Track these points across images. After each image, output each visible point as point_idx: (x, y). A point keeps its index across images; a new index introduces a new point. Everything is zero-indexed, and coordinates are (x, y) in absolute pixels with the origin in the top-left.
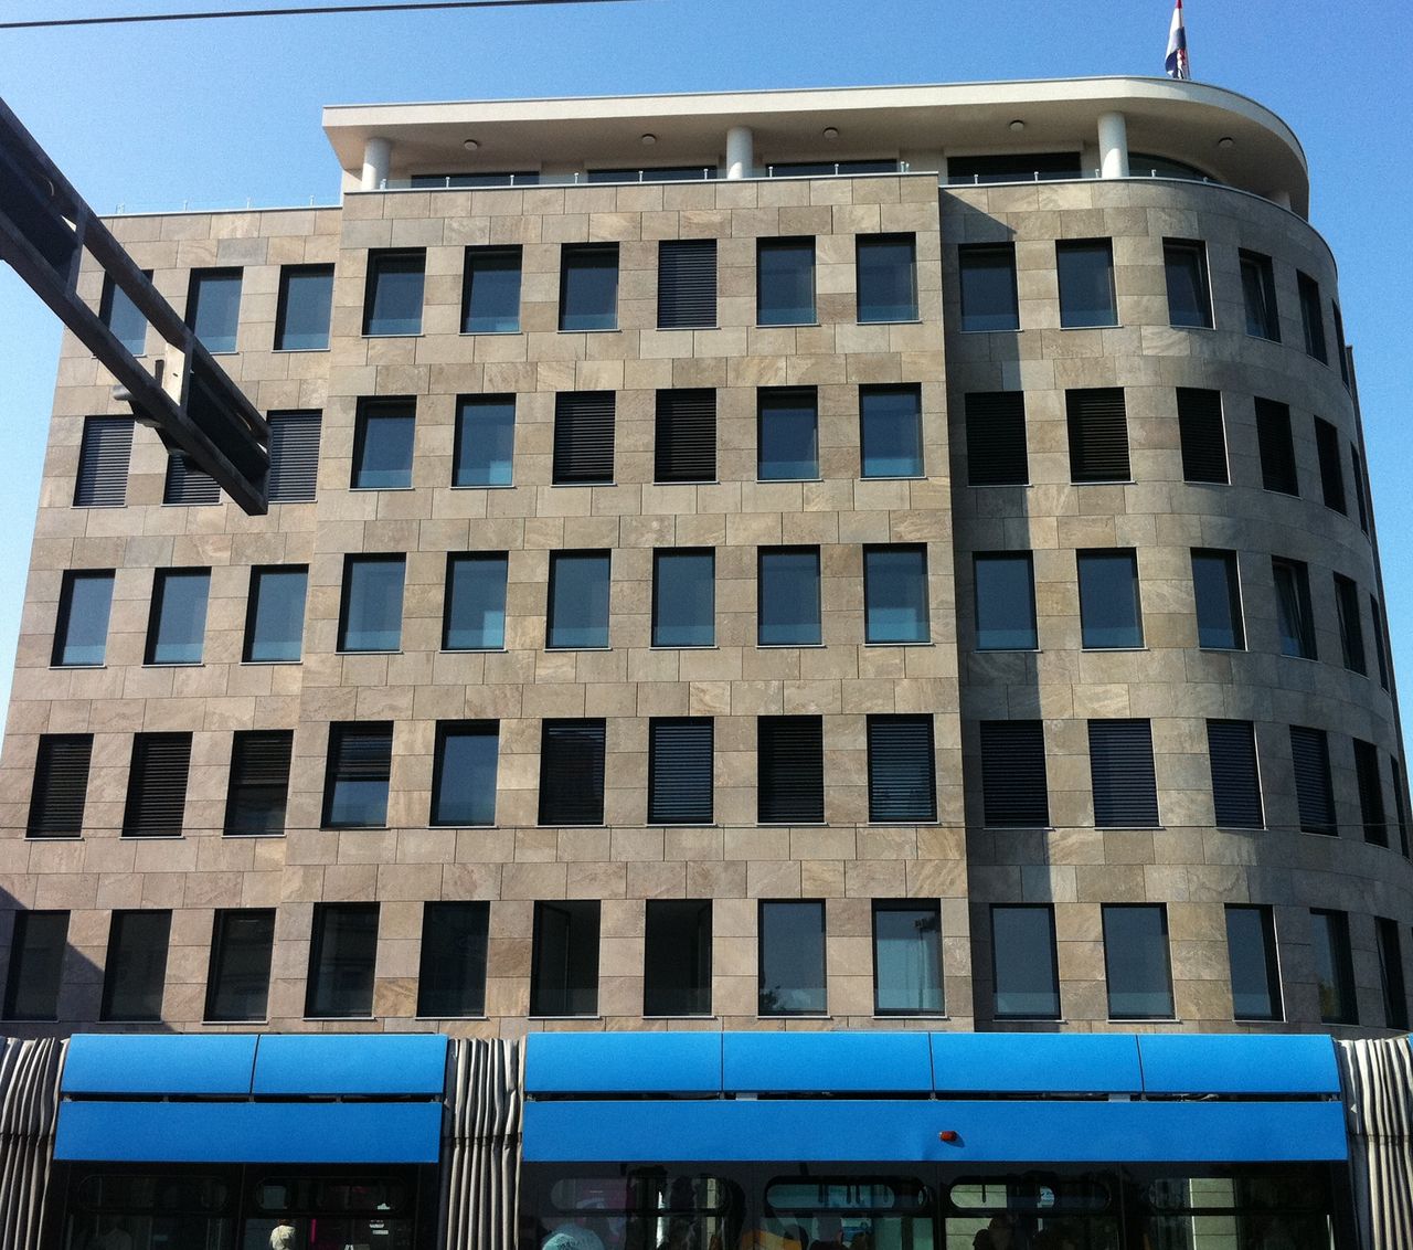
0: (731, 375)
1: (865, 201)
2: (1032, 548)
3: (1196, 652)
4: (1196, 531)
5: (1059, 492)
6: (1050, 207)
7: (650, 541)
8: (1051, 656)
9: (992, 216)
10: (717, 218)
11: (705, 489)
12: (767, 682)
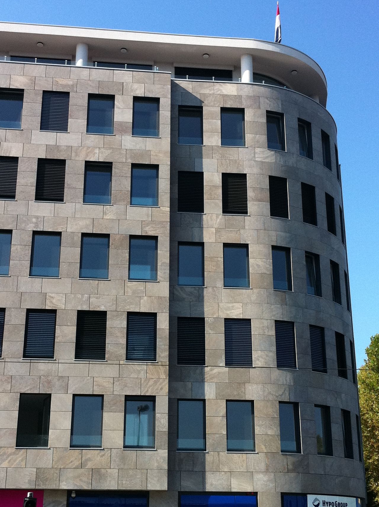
0: (73, 154)
1: (139, 82)
2: (204, 241)
3: (272, 290)
4: (274, 238)
5: (217, 217)
6: (219, 92)
7: (31, 228)
8: (210, 290)
9: (193, 94)
10: (71, 83)
11: (58, 205)
12: (83, 295)
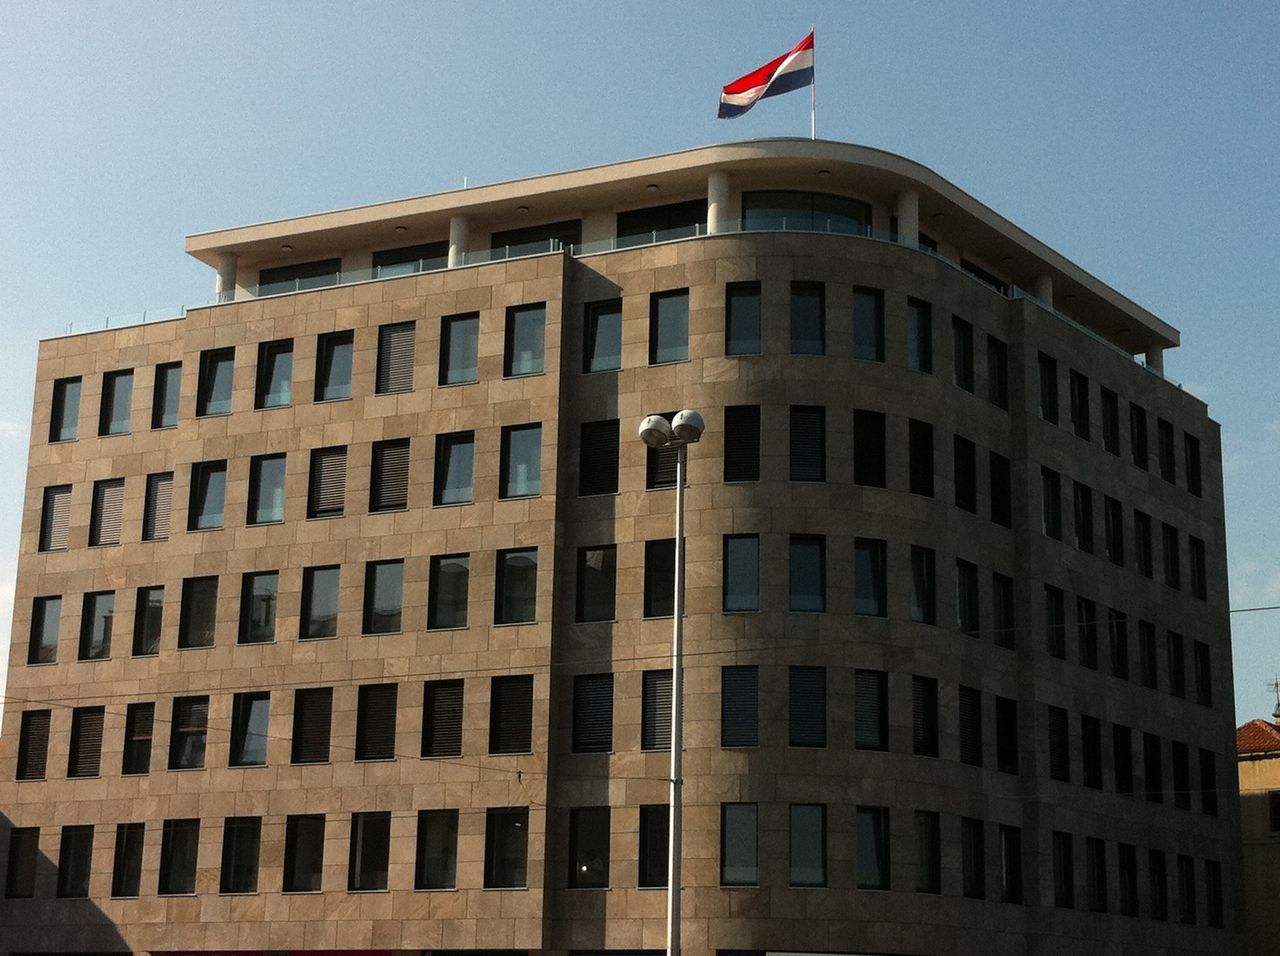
0: (420, 427)
1: (513, 280)
2: (616, 542)
3: (719, 616)
4: (728, 522)
5: (638, 497)
6: (649, 266)
7: (364, 557)
8: (622, 624)
9: (608, 278)
10: (416, 303)
11: (400, 515)
12: (431, 656)
